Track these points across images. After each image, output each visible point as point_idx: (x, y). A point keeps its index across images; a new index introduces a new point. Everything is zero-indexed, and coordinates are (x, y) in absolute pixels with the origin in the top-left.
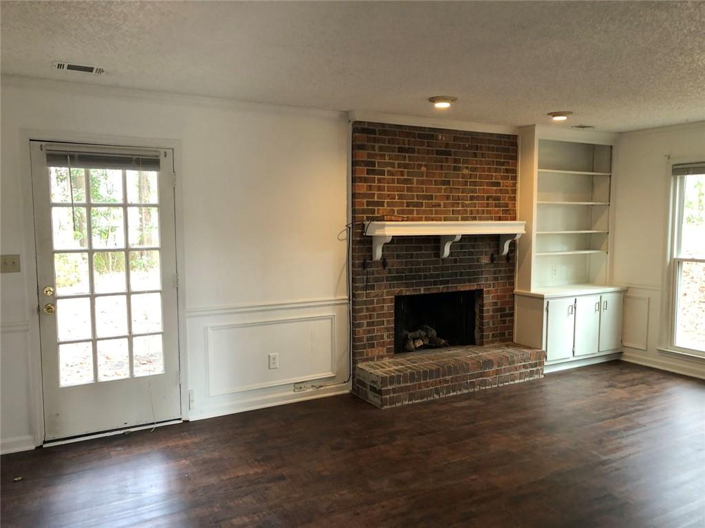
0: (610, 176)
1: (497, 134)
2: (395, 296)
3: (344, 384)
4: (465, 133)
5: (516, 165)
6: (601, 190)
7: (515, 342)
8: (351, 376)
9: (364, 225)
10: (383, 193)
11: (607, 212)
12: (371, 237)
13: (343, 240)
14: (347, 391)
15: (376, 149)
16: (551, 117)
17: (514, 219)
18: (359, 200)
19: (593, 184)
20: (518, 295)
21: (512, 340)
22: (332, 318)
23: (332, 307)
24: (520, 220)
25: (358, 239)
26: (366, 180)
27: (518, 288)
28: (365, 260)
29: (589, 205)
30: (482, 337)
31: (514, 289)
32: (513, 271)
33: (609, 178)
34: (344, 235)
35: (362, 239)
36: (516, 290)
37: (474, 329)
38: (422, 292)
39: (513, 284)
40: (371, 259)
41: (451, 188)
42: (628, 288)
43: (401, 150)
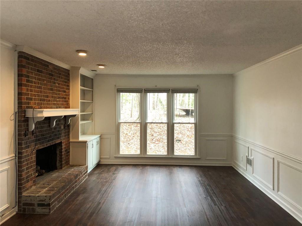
0: (92, 91)
1: (65, 69)
2: (36, 150)
3: (13, 209)
4: (57, 66)
5: (69, 83)
6: (89, 96)
7: (71, 164)
8: (17, 203)
9: (25, 111)
10: (32, 93)
11: (91, 105)
12: (28, 117)
13: (13, 120)
14: (15, 213)
15: (30, 69)
16: (98, 66)
17: (69, 108)
18: (23, 97)
19: (84, 93)
20: (72, 142)
21: (69, 164)
22: (7, 170)
23: (7, 163)
24: (72, 108)
25: (23, 119)
26: (26, 85)
27: (72, 139)
28: (26, 131)
29: (83, 102)
30: (61, 165)
31: (69, 140)
32: (69, 132)
33: (92, 92)
34: (13, 117)
35: (24, 119)
36: (71, 140)
37: (56, 162)
38: (45, 146)
39: (69, 138)
40: (28, 131)
41: (53, 92)
42: (102, 134)
43: (38, 71)
